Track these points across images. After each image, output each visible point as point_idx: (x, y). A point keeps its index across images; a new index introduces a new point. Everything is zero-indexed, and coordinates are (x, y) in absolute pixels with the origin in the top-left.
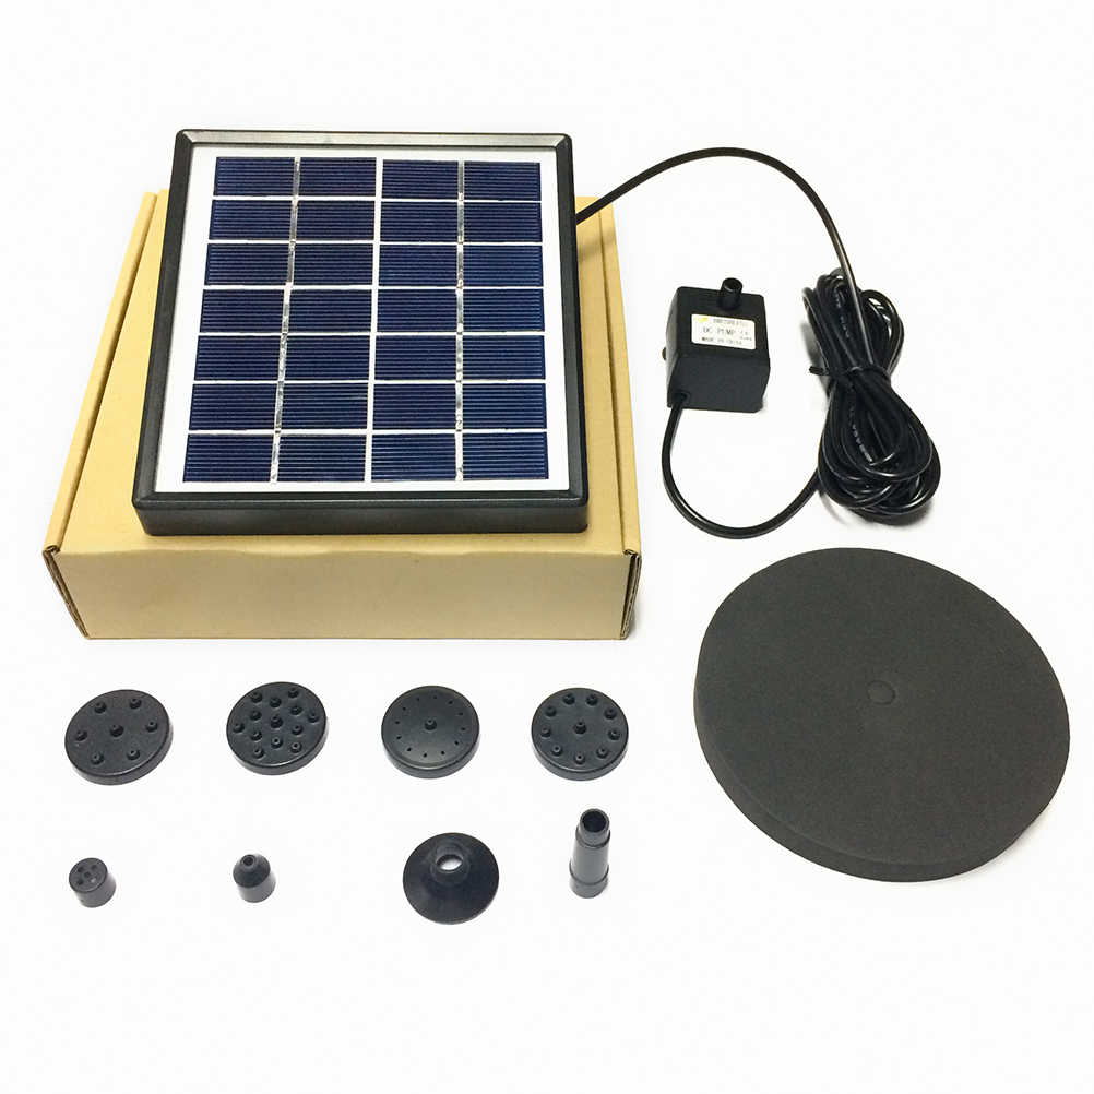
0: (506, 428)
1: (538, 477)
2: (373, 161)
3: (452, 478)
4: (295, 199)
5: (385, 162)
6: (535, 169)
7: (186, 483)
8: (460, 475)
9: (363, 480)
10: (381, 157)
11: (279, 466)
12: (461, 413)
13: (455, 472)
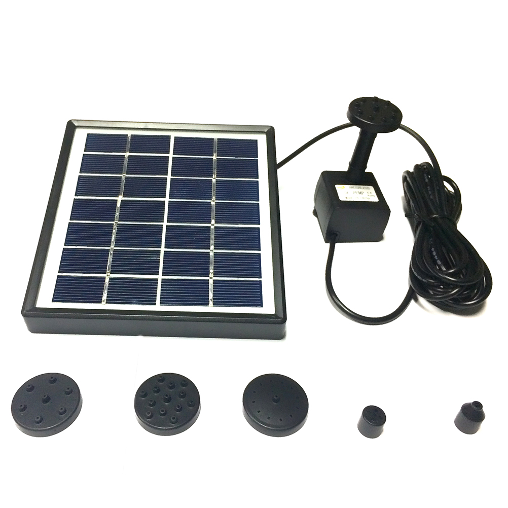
0: (238, 277)
1: (256, 306)
2: (169, 137)
3: (207, 304)
4: (127, 154)
5: (175, 137)
6: (255, 142)
7: (54, 303)
8: (211, 303)
9: (155, 304)
10: (173, 135)
11: (108, 294)
12: (213, 268)
13: (208, 302)
